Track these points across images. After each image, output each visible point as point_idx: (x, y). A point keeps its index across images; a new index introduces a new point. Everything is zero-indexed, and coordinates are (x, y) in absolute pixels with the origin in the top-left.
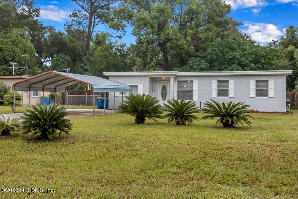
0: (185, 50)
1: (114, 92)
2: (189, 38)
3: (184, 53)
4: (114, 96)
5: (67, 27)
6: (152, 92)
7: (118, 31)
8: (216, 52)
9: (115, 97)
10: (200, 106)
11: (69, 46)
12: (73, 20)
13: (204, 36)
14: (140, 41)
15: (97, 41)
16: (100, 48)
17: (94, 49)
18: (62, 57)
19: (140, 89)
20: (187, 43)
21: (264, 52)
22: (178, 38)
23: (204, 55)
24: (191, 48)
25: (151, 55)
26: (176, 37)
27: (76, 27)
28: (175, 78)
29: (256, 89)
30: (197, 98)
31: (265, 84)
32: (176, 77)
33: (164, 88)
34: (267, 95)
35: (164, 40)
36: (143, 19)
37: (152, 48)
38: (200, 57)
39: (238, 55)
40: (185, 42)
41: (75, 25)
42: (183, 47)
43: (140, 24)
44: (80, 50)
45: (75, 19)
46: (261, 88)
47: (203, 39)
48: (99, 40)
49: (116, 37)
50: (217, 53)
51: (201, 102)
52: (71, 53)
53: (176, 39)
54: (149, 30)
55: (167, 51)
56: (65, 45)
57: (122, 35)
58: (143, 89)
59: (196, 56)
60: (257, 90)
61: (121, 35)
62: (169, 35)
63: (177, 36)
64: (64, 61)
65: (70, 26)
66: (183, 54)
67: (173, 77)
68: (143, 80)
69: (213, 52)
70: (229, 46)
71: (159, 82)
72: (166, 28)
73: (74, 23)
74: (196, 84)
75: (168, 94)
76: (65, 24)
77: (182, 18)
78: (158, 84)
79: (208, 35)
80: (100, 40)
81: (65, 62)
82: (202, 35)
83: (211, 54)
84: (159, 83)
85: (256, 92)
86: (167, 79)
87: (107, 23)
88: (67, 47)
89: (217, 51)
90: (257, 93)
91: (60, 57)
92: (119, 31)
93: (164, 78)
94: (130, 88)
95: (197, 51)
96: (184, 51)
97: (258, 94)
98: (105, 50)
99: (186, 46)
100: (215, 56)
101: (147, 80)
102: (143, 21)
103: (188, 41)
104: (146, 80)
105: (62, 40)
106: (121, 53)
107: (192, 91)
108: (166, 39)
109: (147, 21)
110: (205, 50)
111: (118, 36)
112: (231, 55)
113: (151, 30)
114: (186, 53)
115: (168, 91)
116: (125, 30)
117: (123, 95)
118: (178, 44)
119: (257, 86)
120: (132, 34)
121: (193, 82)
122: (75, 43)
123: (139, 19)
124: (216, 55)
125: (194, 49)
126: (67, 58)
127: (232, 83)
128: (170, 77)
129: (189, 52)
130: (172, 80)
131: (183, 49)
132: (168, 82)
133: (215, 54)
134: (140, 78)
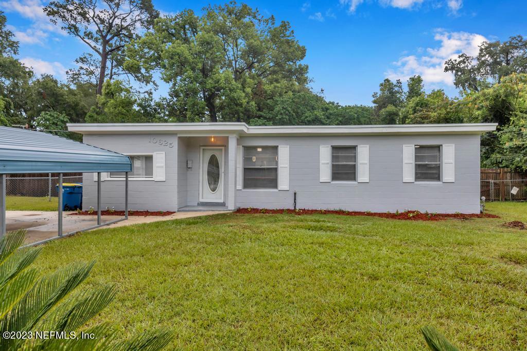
0: (244, 107)
1: (99, 173)
2: (249, 90)
3: (241, 112)
4: (99, 182)
5: (72, 76)
6: (188, 170)
7: (146, 84)
8: (288, 111)
9: (102, 184)
10: (295, 202)
11: (67, 100)
12: (82, 68)
13: (270, 88)
14: (175, 94)
15: (107, 91)
16: (112, 101)
17: (104, 104)
18: (53, 116)
19: (158, 165)
20: (246, 96)
21: (355, 113)
22: (234, 88)
23: (271, 116)
24: (252, 105)
25: (192, 112)
26: (230, 85)
27: (86, 78)
28: (238, 139)
29: (416, 165)
30: (288, 185)
31: (434, 153)
32: (242, 137)
33: (214, 163)
34: (438, 177)
35: (211, 90)
36: (178, 54)
37: (193, 102)
38: (265, 118)
39: (321, 115)
40: (244, 95)
41: (84, 74)
42: (241, 102)
43: (173, 61)
44: (84, 106)
45: (85, 66)
46: (426, 163)
47: (268, 93)
48: (110, 90)
49: (144, 93)
50: (289, 113)
51: (295, 194)
52: (69, 111)
53: (230, 90)
54: (189, 72)
55: (216, 110)
56: (60, 98)
57: (153, 91)
58: (163, 165)
59: (259, 117)
60: (418, 167)
61: (151, 90)
62: (218, 82)
63: (232, 85)
64: (56, 122)
65: (76, 74)
66: (241, 114)
67: (235, 135)
68: (164, 143)
69: (285, 110)
70: (306, 103)
71: (202, 148)
72: (215, 72)
73: (82, 72)
74: (284, 152)
75: (223, 174)
76: (67, 72)
77: (237, 63)
78: (200, 152)
79: (275, 87)
80: (112, 90)
81: (58, 123)
82: (268, 88)
83: (281, 114)
84: (202, 151)
85: (416, 170)
86: (219, 143)
87: (131, 74)
88: (63, 101)
89: (289, 109)
90: (416, 174)
91: (50, 115)
92: (148, 84)
93: (213, 140)
94: (127, 161)
95: (260, 109)
96: (241, 109)
97: (419, 175)
98: (120, 105)
99: (244, 101)
100: (287, 117)
101: (175, 142)
102: (179, 57)
103: (247, 95)
104: (171, 144)
105: (55, 90)
106: (146, 110)
107: (276, 169)
108: (214, 88)
109: (185, 58)
110: (271, 109)
111: (147, 92)
112: (310, 116)
113: (191, 73)
114: (245, 112)
115: (222, 170)
116: (157, 84)
117: (127, 178)
118: (233, 97)
119: (417, 158)
120: (162, 79)
121: (279, 148)
122: (76, 97)
123: (172, 54)
124: (289, 116)
125: (255, 107)
126: (61, 118)
127: (364, 153)
128: (228, 137)
129: (249, 111)
130: (232, 144)
131: (241, 105)
132: (223, 148)
133: (287, 115)
134: (158, 139)
